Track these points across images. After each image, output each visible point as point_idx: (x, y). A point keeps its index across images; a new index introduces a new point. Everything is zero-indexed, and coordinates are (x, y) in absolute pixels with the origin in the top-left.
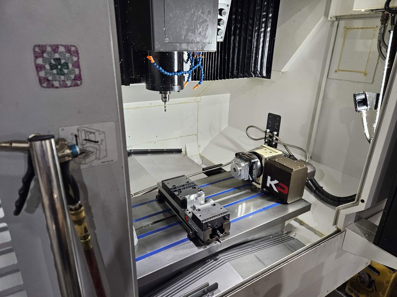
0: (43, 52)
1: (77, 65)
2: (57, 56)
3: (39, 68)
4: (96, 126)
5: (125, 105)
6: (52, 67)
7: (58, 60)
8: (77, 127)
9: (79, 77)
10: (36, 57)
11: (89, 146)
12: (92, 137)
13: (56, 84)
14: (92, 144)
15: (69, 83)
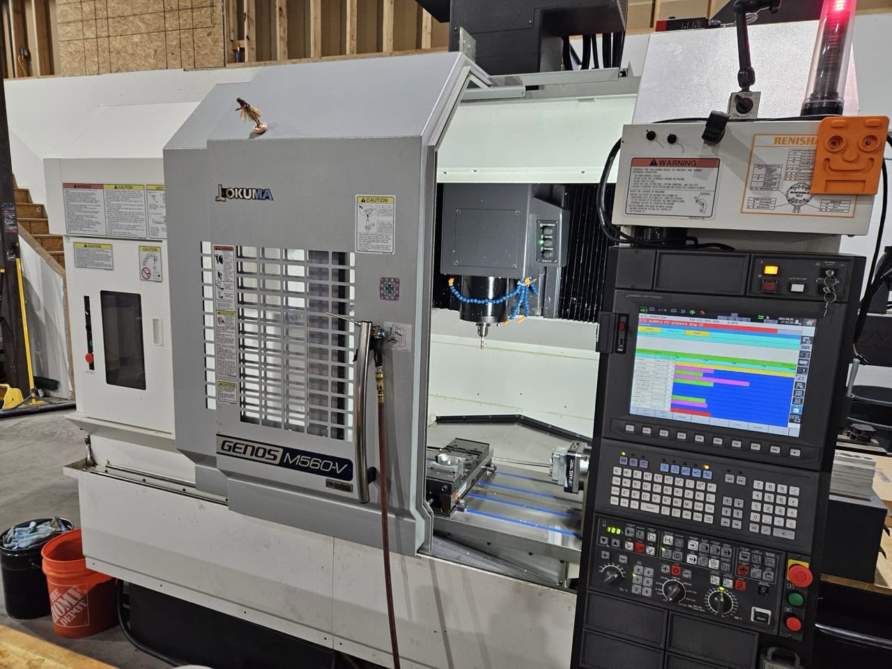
0: (384, 281)
1: (398, 289)
2: (390, 283)
3: (381, 288)
4: (401, 325)
5: (431, 335)
6: (387, 289)
7: (390, 285)
8: (392, 323)
9: (397, 296)
10: (381, 283)
11: (396, 337)
12: (399, 331)
13: (387, 298)
14: (398, 336)
15: (392, 298)
